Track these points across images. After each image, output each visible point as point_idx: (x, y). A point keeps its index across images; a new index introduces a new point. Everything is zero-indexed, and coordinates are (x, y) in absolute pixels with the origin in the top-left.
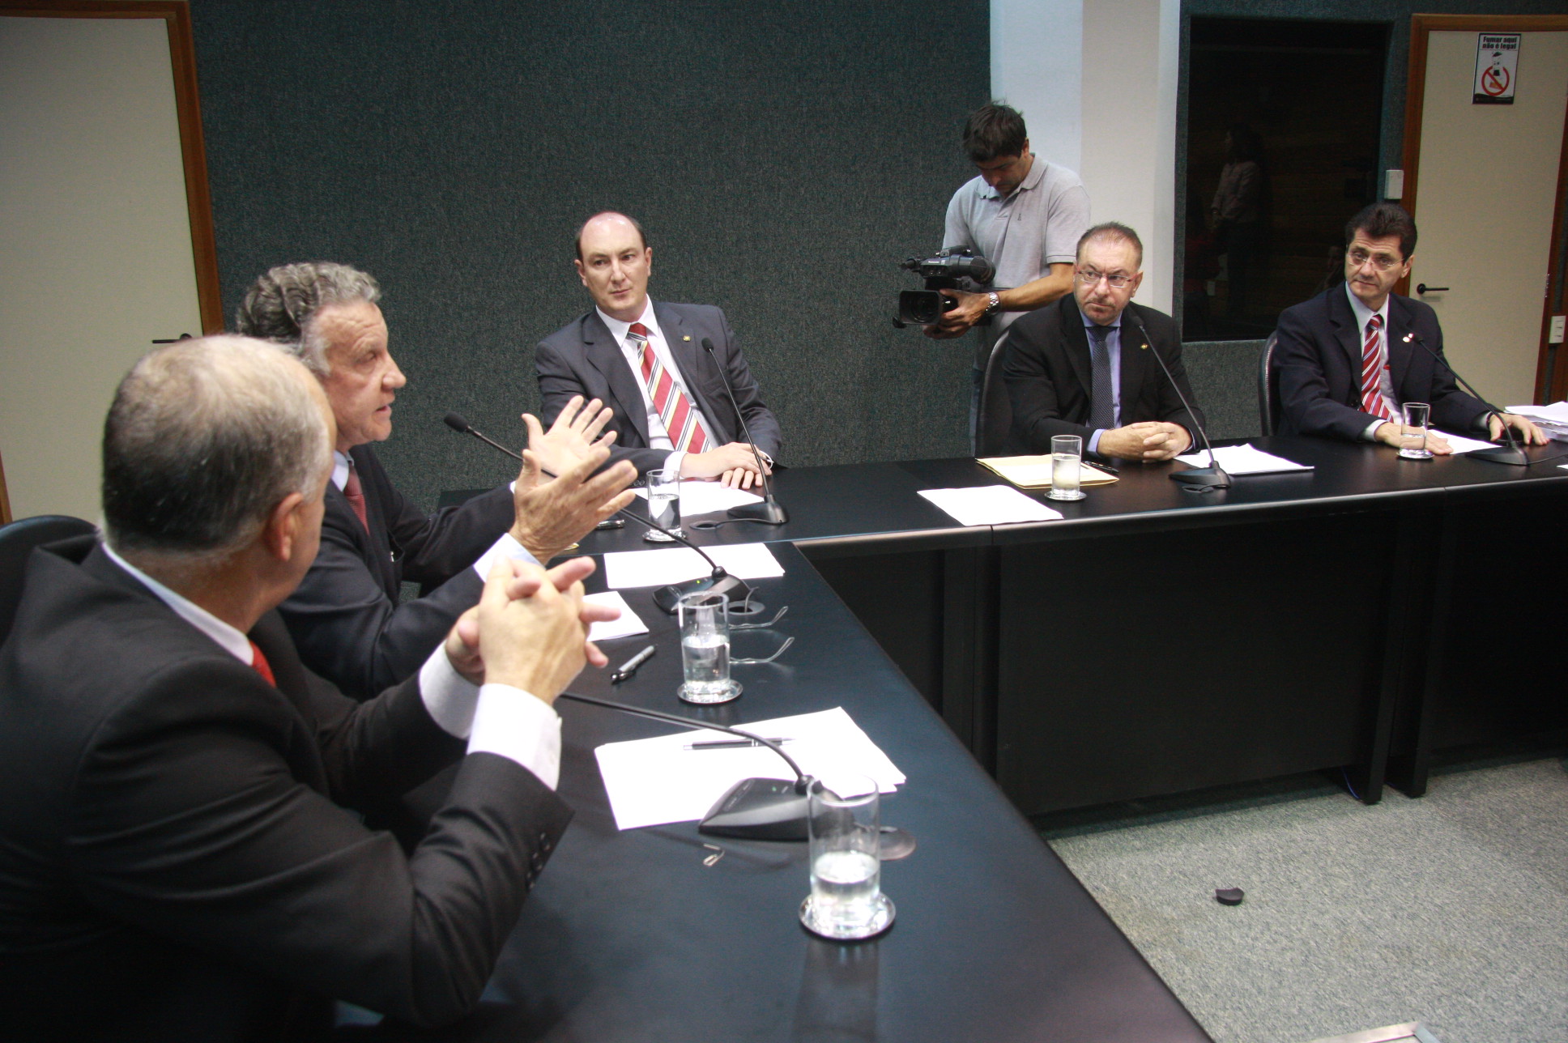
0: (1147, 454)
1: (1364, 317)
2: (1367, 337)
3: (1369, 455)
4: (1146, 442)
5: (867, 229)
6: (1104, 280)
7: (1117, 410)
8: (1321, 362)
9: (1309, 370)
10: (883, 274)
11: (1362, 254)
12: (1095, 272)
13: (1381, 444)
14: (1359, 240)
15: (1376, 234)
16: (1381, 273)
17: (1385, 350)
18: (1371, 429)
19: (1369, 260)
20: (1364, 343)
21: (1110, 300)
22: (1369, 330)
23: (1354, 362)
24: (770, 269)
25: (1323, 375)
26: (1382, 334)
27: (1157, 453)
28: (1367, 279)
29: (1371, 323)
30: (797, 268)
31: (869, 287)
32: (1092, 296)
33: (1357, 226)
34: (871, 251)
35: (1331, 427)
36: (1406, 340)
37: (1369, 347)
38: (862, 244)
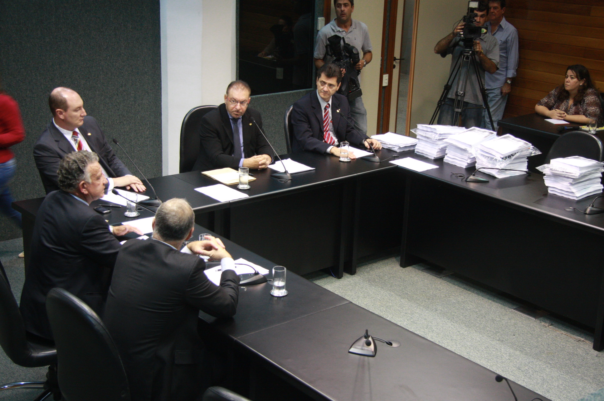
0: (260, 167)
1: (323, 105)
2: (325, 112)
3: (328, 159)
4: (260, 163)
5: (108, 57)
6: (239, 104)
7: (242, 148)
8: (309, 122)
9: (305, 126)
10: (116, 77)
11: (324, 83)
12: (236, 101)
13: (332, 155)
14: (323, 78)
15: (329, 76)
16: (330, 90)
17: (331, 116)
18: (329, 150)
19: (326, 85)
20: (323, 114)
21: (241, 111)
22: (325, 109)
23: (320, 122)
24: (67, 77)
25: (310, 128)
26: (330, 110)
27: (263, 166)
28: (325, 92)
29: (326, 106)
30: (79, 76)
31: (110, 83)
32: (234, 109)
33: (322, 72)
34: (111, 67)
35: (315, 149)
36: (338, 111)
37: (325, 116)
38: (106, 64)
